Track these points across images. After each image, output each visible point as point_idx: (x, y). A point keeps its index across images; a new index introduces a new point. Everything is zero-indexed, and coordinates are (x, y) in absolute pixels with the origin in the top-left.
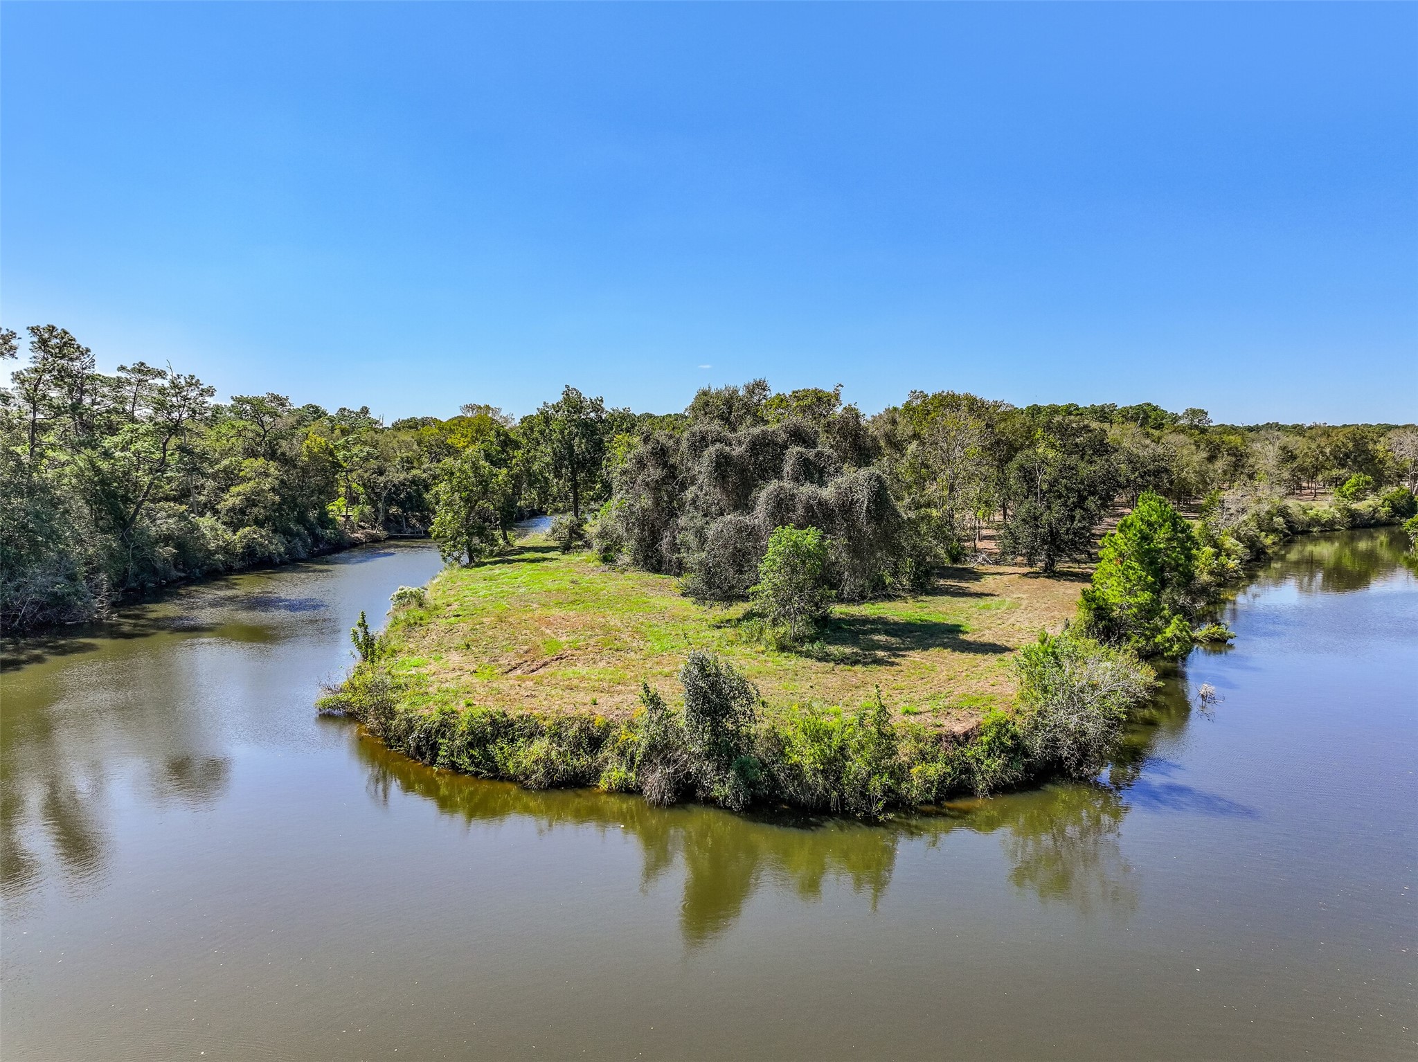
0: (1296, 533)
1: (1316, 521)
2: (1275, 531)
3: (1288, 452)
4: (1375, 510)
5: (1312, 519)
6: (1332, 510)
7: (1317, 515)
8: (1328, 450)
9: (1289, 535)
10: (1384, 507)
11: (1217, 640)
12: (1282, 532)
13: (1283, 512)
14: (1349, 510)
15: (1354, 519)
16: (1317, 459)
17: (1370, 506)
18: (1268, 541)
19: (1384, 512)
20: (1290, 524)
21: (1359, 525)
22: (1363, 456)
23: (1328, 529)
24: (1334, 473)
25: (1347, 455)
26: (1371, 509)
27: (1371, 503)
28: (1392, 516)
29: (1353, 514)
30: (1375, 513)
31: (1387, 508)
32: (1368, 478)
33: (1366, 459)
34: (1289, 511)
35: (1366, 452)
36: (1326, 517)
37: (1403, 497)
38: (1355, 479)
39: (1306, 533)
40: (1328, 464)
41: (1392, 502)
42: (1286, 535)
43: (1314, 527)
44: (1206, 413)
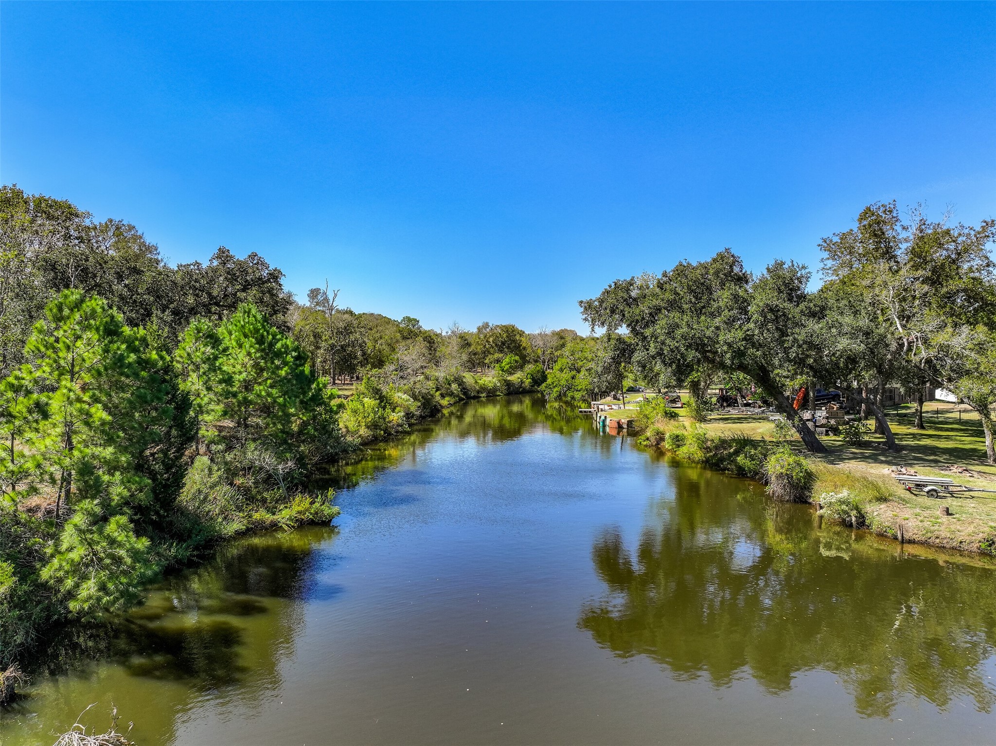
0: (469, 398)
1: (483, 389)
2: (451, 394)
3: (465, 340)
4: (522, 382)
5: (481, 387)
6: (494, 380)
7: (484, 385)
8: (491, 340)
9: (464, 399)
10: (527, 379)
11: (312, 523)
12: (458, 396)
13: (459, 381)
14: (505, 381)
15: (509, 388)
16: (485, 346)
17: (519, 378)
18: (445, 402)
19: (527, 382)
20: (465, 390)
21: (513, 392)
22: (513, 345)
23: (491, 395)
24: (496, 357)
25: (503, 343)
26: (520, 380)
27: (519, 376)
28: (532, 386)
29: (508, 384)
30: (522, 383)
31: (529, 380)
32: (517, 358)
33: (515, 347)
34: (464, 380)
35: (514, 341)
36: (491, 386)
37: (538, 371)
38: (508, 359)
39: (476, 397)
40: (492, 350)
41: (532, 375)
42: (461, 399)
43: (482, 393)
44: (418, 322)
